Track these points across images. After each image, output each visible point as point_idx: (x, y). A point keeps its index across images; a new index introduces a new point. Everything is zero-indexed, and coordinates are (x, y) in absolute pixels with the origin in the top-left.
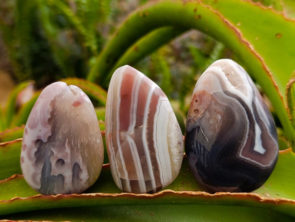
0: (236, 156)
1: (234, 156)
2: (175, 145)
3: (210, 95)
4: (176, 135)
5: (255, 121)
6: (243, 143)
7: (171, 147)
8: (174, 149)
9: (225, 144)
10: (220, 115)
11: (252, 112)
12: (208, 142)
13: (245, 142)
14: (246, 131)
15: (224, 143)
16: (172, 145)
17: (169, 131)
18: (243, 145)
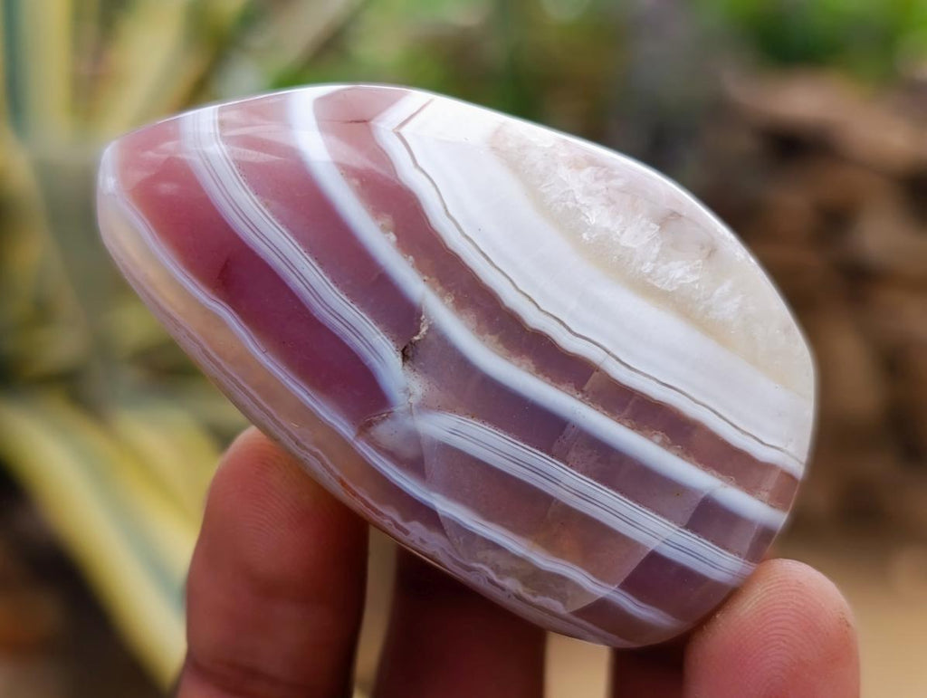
2: (656, 250)
4: (614, 203)
7: (649, 275)
8: (664, 268)
16: (642, 263)
17: (567, 221)
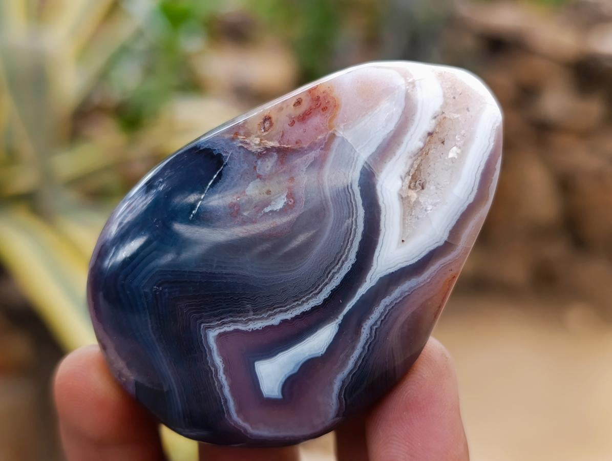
0: (202, 323)
1: (200, 318)
3: (330, 132)
5: (341, 317)
6: (250, 320)
9: (213, 271)
10: (285, 200)
11: (362, 290)
12: (190, 218)
13: (259, 325)
14: (292, 308)
15: (215, 265)
18: (246, 323)
